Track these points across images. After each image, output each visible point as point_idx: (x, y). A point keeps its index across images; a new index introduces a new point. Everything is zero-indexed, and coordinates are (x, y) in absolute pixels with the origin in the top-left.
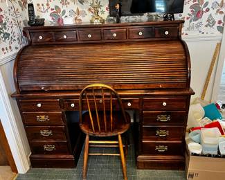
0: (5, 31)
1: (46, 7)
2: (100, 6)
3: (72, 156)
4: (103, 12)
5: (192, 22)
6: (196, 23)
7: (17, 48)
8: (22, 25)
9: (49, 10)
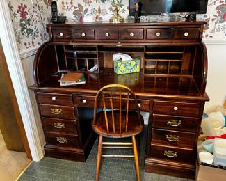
0: (28, 27)
1: (70, 5)
2: (121, 5)
3: (82, 151)
4: (124, 11)
5: (218, 24)
6: (222, 25)
7: (39, 44)
8: (46, 22)
9: (73, 8)
